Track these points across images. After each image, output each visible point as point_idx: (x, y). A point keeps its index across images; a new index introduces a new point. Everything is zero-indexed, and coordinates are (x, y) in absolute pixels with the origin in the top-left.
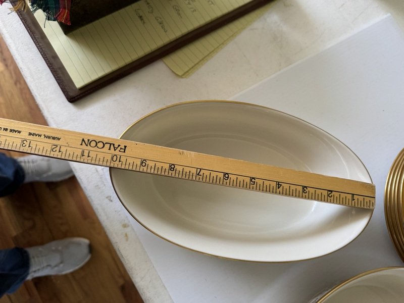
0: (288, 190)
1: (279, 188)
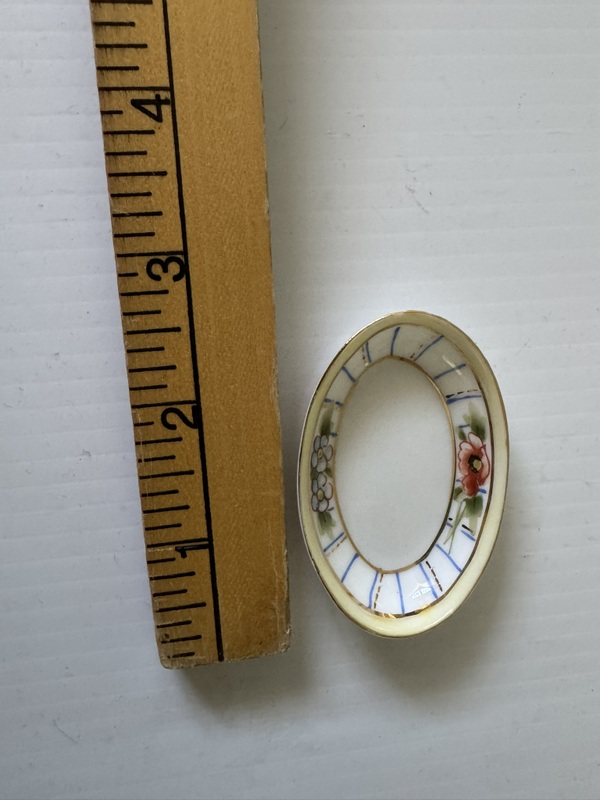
0: (138, 164)
1: (137, 104)
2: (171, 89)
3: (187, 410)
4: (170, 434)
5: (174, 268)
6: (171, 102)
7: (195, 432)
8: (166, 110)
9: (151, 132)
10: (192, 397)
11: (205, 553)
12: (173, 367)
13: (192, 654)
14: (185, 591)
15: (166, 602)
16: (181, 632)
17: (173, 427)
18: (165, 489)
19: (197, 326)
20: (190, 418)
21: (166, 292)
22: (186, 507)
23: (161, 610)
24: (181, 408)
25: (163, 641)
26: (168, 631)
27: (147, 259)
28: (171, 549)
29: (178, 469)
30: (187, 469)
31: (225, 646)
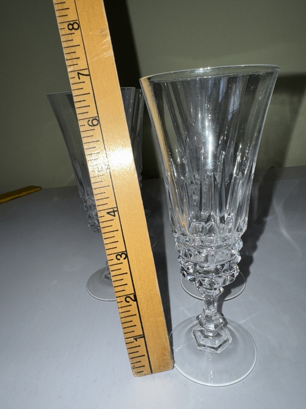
0: (110, 229)
1: (108, 213)
2: (117, 207)
3: (132, 297)
4: (128, 304)
5: (124, 256)
6: (117, 211)
7: (135, 302)
8: (116, 213)
9: (113, 220)
10: (133, 292)
11: (143, 339)
12: (127, 284)
13: (143, 372)
14: (138, 352)
15: (132, 355)
16: (139, 365)
17: (129, 302)
18: (128, 321)
19: (132, 272)
20: (133, 299)
21: (122, 263)
22: (135, 326)
23: (131, 358)
24: (130, 296)
25: (133, 368)
26: (134, 365)
27: (116, 255)
28: (132, 339)
29: (131, 314)
30: (134, 314)
31: (153, 369)
